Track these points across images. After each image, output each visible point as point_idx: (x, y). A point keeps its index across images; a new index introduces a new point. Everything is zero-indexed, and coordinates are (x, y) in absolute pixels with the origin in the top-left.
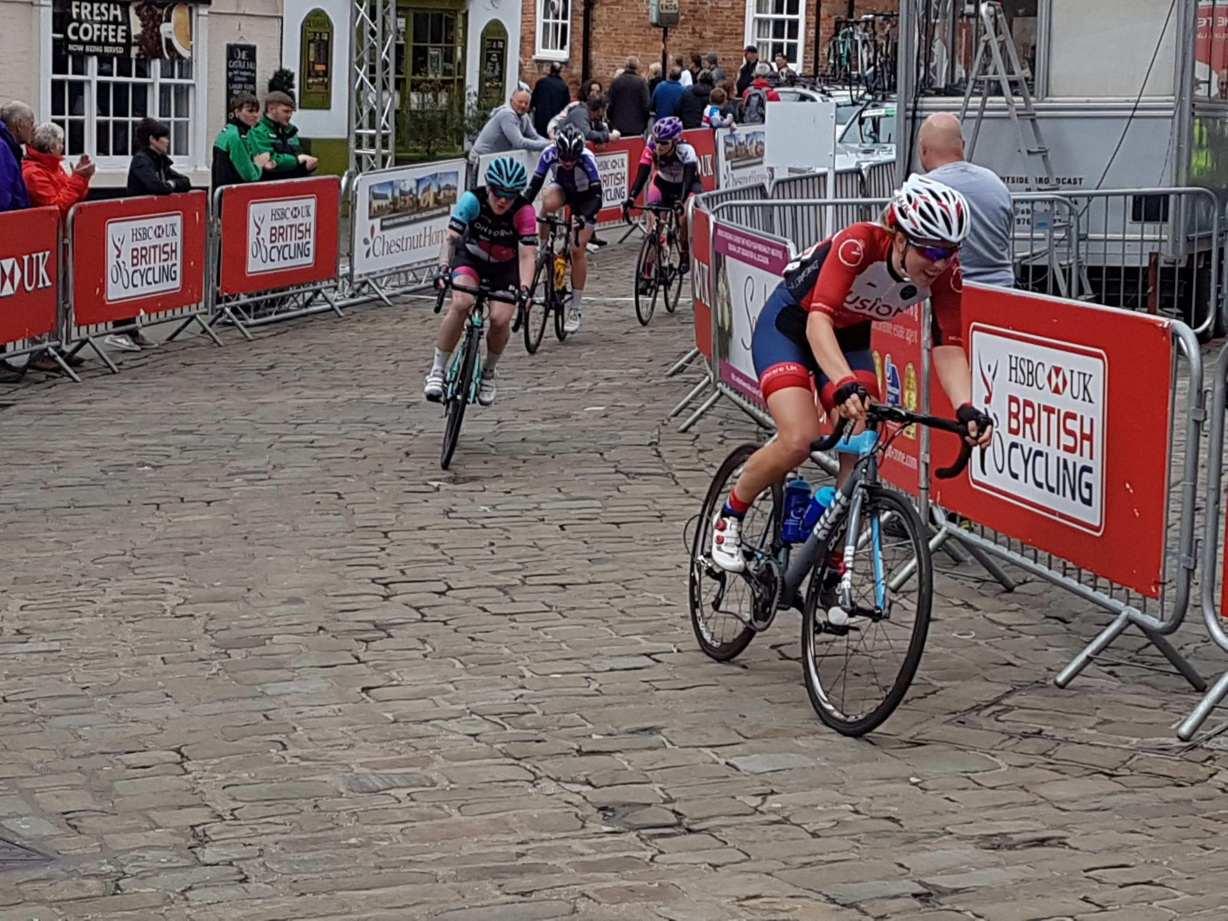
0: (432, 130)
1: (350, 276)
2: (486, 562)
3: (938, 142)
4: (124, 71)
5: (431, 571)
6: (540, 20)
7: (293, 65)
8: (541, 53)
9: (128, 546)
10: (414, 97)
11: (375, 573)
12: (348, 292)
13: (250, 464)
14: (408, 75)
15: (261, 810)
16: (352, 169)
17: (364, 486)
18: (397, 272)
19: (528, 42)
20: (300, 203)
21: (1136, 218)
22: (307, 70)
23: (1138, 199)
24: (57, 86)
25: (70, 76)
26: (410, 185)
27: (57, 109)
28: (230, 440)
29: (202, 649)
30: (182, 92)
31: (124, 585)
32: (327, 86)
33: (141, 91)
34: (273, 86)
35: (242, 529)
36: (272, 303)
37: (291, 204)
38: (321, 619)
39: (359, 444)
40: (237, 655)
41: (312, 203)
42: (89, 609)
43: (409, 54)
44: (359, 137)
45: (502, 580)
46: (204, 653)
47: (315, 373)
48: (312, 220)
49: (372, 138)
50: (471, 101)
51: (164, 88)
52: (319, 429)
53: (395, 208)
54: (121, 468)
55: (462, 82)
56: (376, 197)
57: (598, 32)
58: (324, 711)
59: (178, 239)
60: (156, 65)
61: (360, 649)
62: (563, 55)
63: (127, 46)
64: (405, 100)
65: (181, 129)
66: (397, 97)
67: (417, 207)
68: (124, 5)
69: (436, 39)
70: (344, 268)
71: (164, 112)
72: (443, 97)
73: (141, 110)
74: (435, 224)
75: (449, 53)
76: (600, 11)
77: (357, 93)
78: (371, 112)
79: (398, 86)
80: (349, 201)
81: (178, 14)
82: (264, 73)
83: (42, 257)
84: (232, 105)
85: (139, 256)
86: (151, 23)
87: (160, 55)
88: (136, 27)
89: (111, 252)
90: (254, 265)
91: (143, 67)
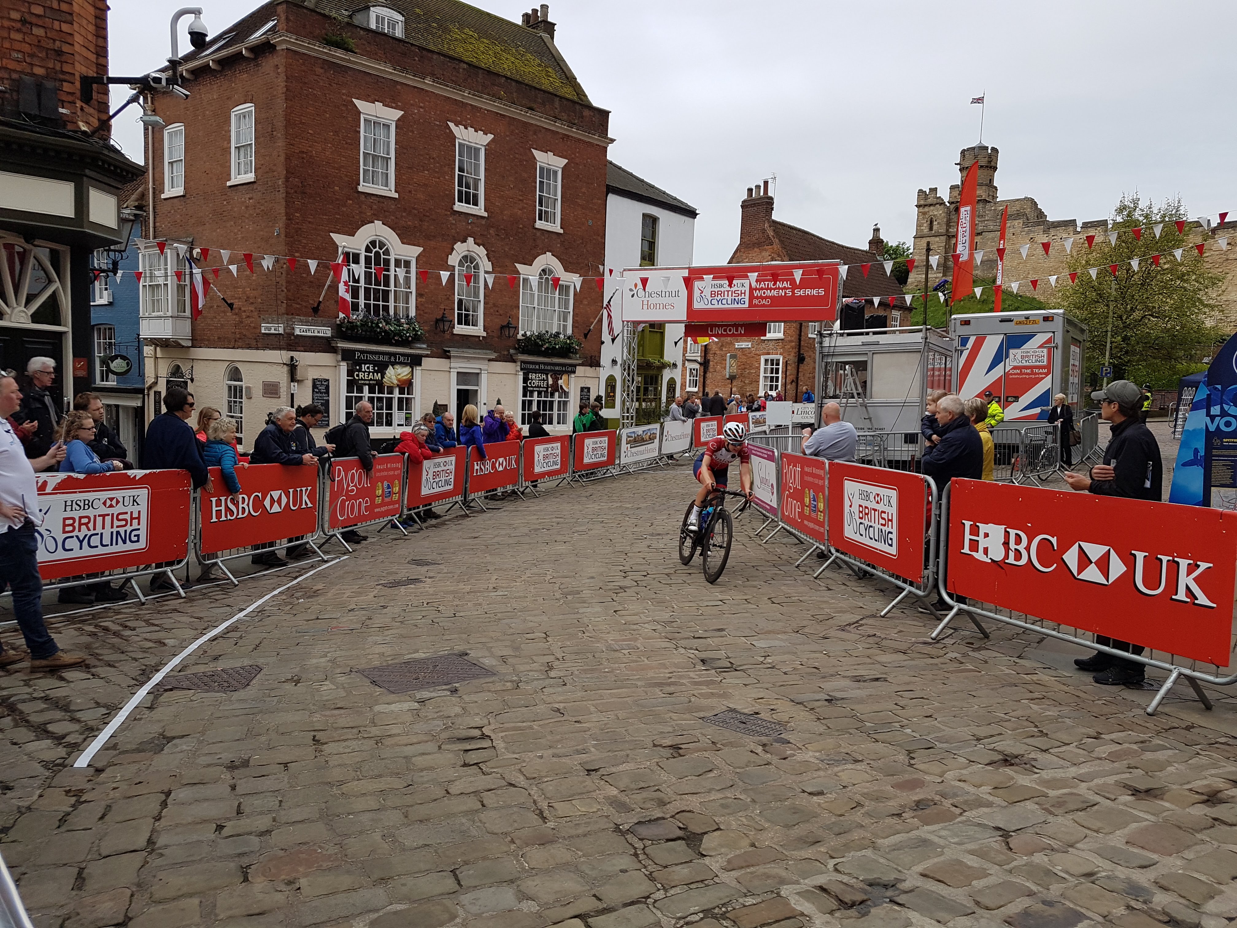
0: (650, 415)
1: (619, 464)
2: (663, 565)
3: (831, 414)
4: (546, 396)
5: (642, 568)
6: (688, 378)
7: (602, 393)
8: (688, 389)
9: (535, 557)
10: (643, 404)
12: (619, 469)
13: (581, 529)
14: (642, 397)
16: (621, 427)
17: (620, 536)
18: (635, 463)
19: (683, 386)
20: (602, 439)
21: (906, 442)
22: (608, 395)
23: (906, 435)
24: (524, 402)
25: (528, 398)
26: (640, 433)
29: (557, 595)
30: (565, 403)
31: (532, 571)
32: (614, 400)
33: (551, 403)
34: (595, 400)
35: (576, 552)
36: (592, 473)
37: (599, 439)
38: (601, 585)
39: (618, 522)
40: (570, 598)
41: (606, 439)
42: (520, 579)
43: (642, 389)
44: (623, 417)
46: (558, 597)
47: (606, 497)
48: (606, 445)
49: (628, 417)
50: (663, 405)
51: (559, 402)
53: (635, 441)
54: (536, 530)
55: (660, 399)
56: (629, 437)
57: (708, 382)
59: (559, 451)
60: (557, 394)
61: (614, 596)
62: (696, 390)
64: (640, 405)
65: (565, 416)
66: (637, 404)
67: (643, 440)
68: (547, 375)
69: (651, 384)
70: (617, 462)
71: (559, 410)
72: (653, 404)
73: (551, 409)
74: (650, 446)
75: (656, 389)
76: (709, 375)
77: (623, 402)
78: (628, 409)
79: (637, 400)
80: (620, 438)
81: (565, 377)
82: (593, 396)
83: (513, 457)
84: (581, 407)
85: (545, 457)
86: (556, 380)
87: (558, 391)
88: (550, 382)
89: (536, 456)
90: (586, 460)
91: (552, 395)
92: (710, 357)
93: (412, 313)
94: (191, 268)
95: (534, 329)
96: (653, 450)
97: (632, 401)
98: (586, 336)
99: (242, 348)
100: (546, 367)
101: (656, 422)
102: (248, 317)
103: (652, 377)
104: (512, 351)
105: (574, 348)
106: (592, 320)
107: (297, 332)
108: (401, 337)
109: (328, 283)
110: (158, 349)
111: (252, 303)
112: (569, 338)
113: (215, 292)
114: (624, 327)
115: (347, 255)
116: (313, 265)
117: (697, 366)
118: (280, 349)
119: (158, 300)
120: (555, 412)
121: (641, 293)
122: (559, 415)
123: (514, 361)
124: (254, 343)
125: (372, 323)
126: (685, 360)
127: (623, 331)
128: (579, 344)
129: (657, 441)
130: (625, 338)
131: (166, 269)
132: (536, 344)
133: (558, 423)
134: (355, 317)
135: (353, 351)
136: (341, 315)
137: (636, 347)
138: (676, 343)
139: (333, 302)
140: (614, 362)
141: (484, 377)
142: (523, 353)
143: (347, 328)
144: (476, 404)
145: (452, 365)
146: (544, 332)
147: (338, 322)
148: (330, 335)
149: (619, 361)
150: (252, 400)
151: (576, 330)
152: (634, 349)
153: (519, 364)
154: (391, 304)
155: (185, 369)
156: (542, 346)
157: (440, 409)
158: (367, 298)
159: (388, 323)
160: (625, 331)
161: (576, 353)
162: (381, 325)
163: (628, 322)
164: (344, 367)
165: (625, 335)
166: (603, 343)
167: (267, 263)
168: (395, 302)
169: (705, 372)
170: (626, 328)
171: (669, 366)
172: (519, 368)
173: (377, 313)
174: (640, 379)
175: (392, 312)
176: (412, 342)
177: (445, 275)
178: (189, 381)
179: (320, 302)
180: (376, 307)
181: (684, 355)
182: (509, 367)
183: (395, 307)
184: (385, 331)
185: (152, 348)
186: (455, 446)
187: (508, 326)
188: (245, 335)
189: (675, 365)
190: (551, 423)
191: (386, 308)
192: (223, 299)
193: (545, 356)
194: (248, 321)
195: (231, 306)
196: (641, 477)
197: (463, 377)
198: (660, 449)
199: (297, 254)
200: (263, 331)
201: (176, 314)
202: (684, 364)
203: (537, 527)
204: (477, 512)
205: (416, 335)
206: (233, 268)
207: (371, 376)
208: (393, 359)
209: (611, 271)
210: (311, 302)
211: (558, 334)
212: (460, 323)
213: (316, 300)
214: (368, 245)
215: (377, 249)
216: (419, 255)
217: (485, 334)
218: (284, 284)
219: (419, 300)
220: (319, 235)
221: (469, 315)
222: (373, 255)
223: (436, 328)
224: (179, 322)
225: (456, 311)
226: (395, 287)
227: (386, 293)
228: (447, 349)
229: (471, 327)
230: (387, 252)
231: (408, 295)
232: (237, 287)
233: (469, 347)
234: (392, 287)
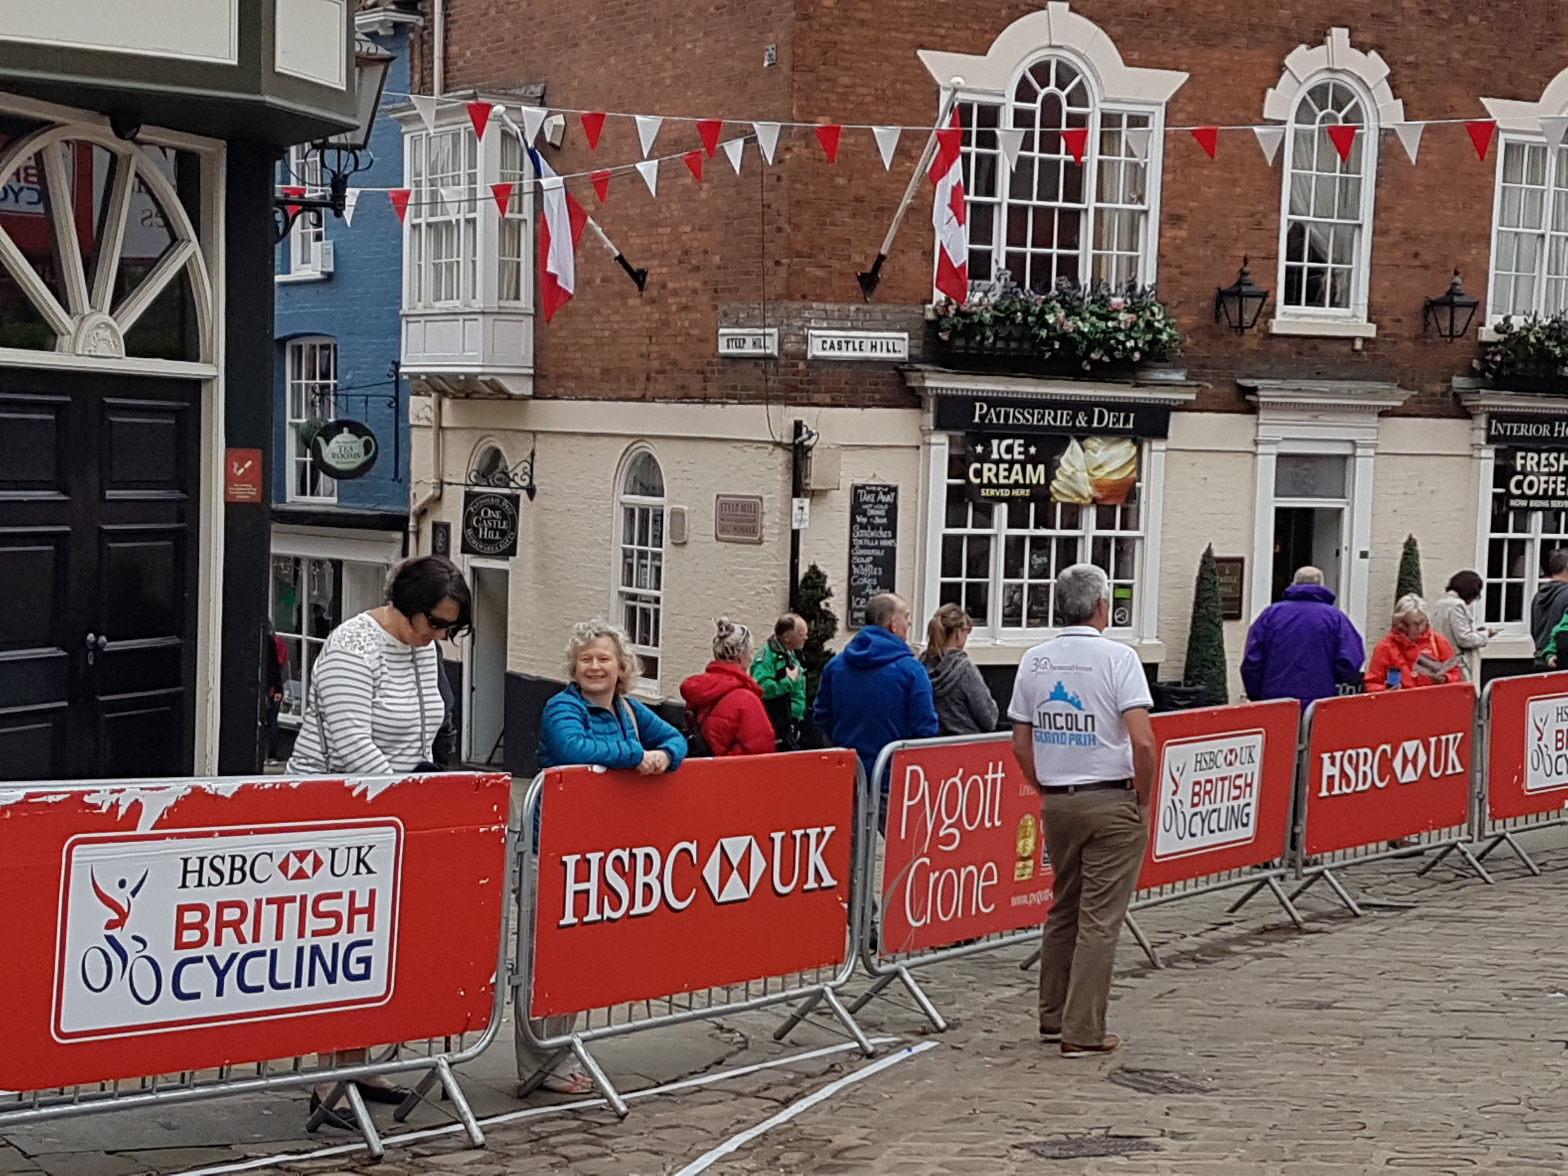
24: (1495, 543)
25: (1511, 534)
83: (1455, 739)
89: (1532, 734)
93: (1147, 277)
94: (538, 174)
95: (1542, 303)
99: (665, 398)
102: (685, 308)
104: (1459, 382)
107: (815, 350)
108: (1110, 351)
109: (907, 200)
110: (447, 403)
111: (697, 269)
113: (597, 239)
115: (963, 112)
118: (767, 399)
119: (449, 266)
123: (1465, 414)
124: (695, 385)
125: (1026, 312)
131: (472, 178)
132: (1544, 355)
134: (979, 295)
135: (967, 402)
136: (939, 296)
139: (918, 255)
141: (1364, 469)
142: (1498, 386)
143: (954, 332)
144: (1336, 557)
145: (1263, 432)
147: (930, 316)
148: (904, 355)
150: (686, 550)
153: (1483, 422)
154: (1085, 252)
155: (514, 461)
158: (1015, 237)
159: (1071, 311)
162: (1050, 319)
164: (940, 450)
168: (1097, 245)
172: (1481, 437)
173: (1041, 282)
175: (1085, 276)
176: (1141, 365)
178: (523, 494)
179: (881, 258)
180: (1042, 263)
182: (1450, 434)
183: (1097, 259)
184: (1064, 337)
185: (431, 401)
187: (1450, 301)
188: (674, 363)
191: (1069, 266)
192: (620, 258)
194: (684, 321)
195: (639, 277)
197: (1294, 470)
200: (723, 350)
201: (494, 304)
205: (1154, 342)
207: (1016, 475)
208: (1081, 421)
210: (857, 258)
212: (1292, 298)
213: (873, 252)
214: (1024, 79)
215: (1052, 88)
216: (1175, 98)
217: (1371, 331)
218: (784, 209)
219: (1169, 234)
220: (887, 58)
221: (1321, 272)
222: (1037, 106)
223: (1217, 317)
224: (503, 326)
225: (1283, 263)
226: (1100, 198)
227: (1071, 219)
228: (1248, 383)
229: (1327, 310)
230: (1080, 96)
231: (1134, 221)
232: (657, 225)
233: (1319, 375)
234: (1090, 202)
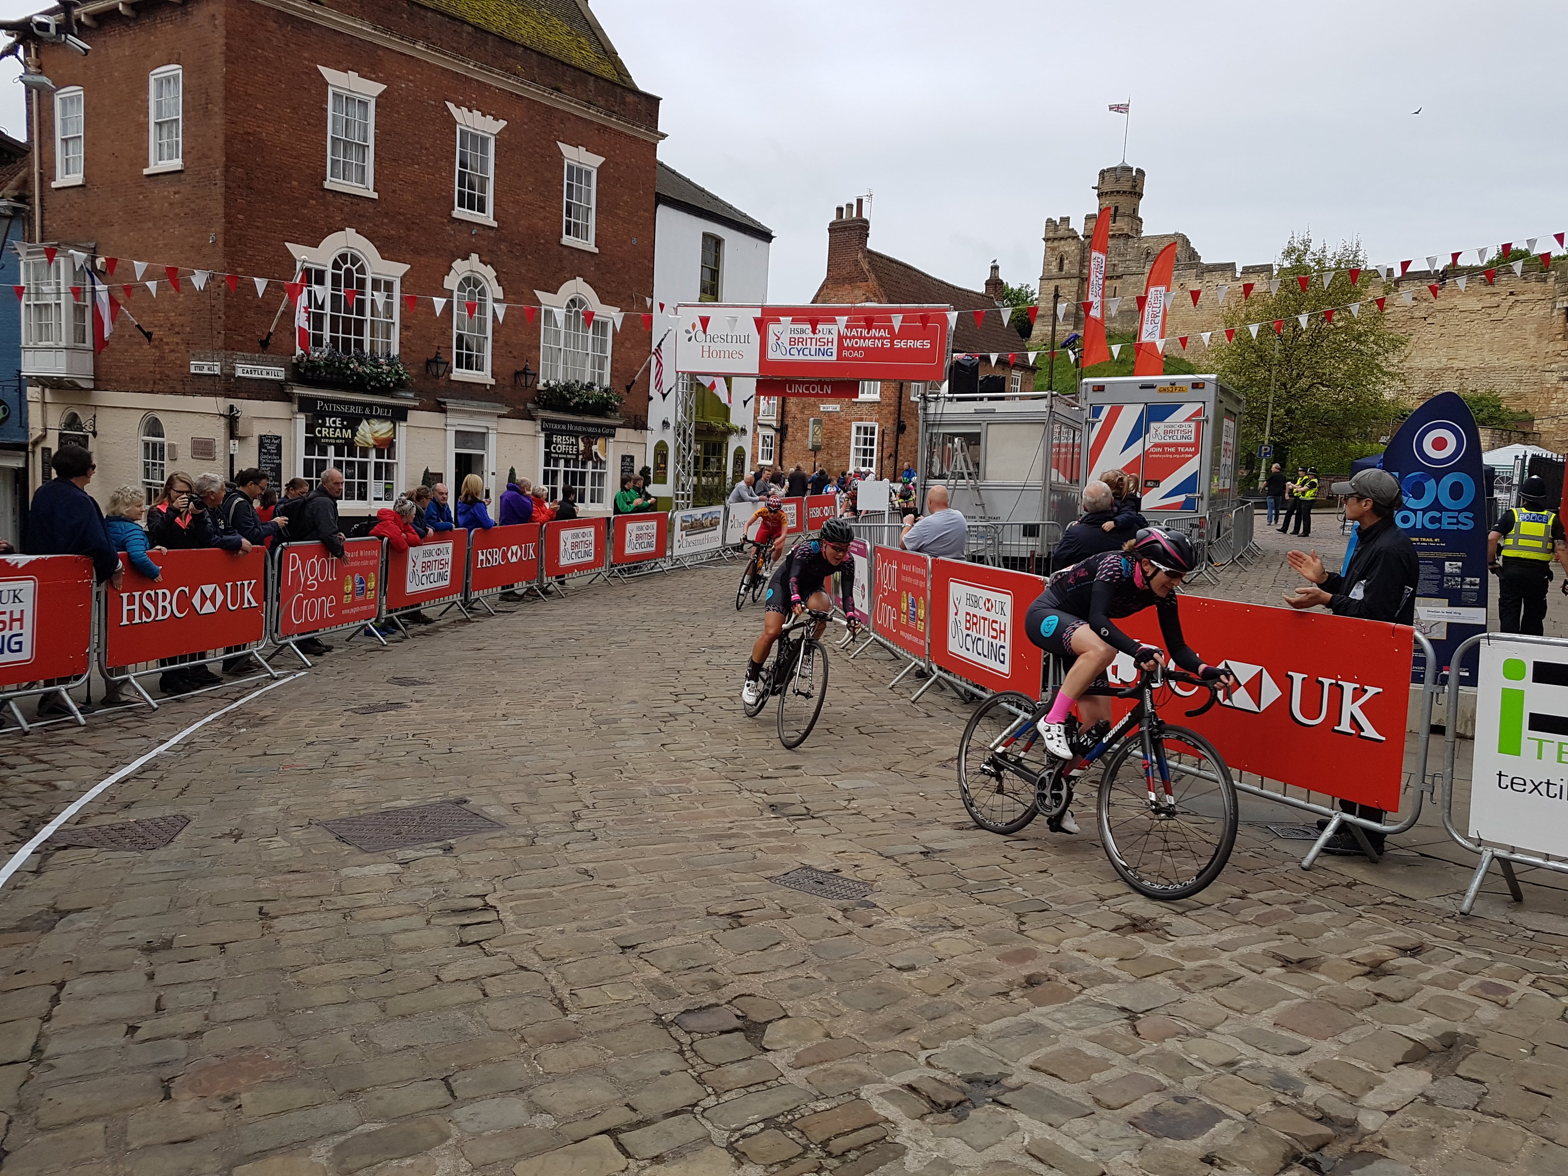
0: (711, 494)
1: (671, 557)
2: (725, 685)
3: (937, 499)
4: (575, 466)
5: (698, 689)
6: (760, 447)
7: (650, 464)
8: (761, 462)
9: (559, 676)
10: (704, 480)
11: (672, 690)
12: (670, 563)
13: (620, 639)
14: (701, 470)
15: (607, 804)
16: (674, 508)
17: (671, 649)
18: (692, 555)
19: (754, 457)
20: (649, 524)
21: (1025, 535)
22: (657, 466)
23: (1025, 526)
24: (546, 473)
25: (552, 468)
26: (699, 516)
27: (545, 482)
28: (612, 628)
29: (588, 725)
30: (601, 475)
31: (555, 694)
32: (665, 474)
33: (583, 475)
34: (641, 473)
35: (613, 669)
36: (636, 568)
37: (646, 524)
38: (645, 711)
39: (669, 631)
40: (604, 727)
41: (655, 523)
42: (539, 704)
43: (702, 461)
44: (677, 495)
45: (730, 694)
46: (589, 727)
47: (653, 599)
48: (655, 531)
49: (683, 496)
51: (593, 474)
52: (652, 624)
53: (692, 527)
54: (561, 640)
55: (725, 473)
56: (684, 521)
57: (786, 453)
58: (642, 755)
59: (592, 538)
60: (590, 463)
61: (662, 726)
62: (770, 463)
63: (577, 455)
64: (699, 480)
65: (600, 491)
66: (695, 479)
67: (702, 526)
68: (577, 438)
69: (714, 454)
70: (669, 553)
71: (593, 484)
72: (716, 480)
73: (583, 483)
74: (711, 534)
75: (719, 461)
76: (787, 444)
77: (677, 477)
78: (683, 485)
79: (696, 474)
80: (672, 523)
81: (600, 441)
82: (638, 468)
83: (531, 545)
84: (624, 482)
85: (574, 545)
86: (589, 445)
87: (592, 459)
88: (582, 447)
89: (562, 544)
90: (628, 551)
91: (584, 464)
92: (789, 421)
93: (395, 351)
94: (93, 283)
95: (560, 377)
96: (715, 539)
97: (689, 475)
98: (628, 389)
99: (164, 392)
100: (576, 428)
101: (720, 503)
102: (172, 351)
103: (714, 445)
104: (529, 405)
105: (613, 404)
106: (636, 368)
107: (239, 373)
108: (379, 382)
109: (281, 310)
110: (47, 391)
111: (178, 333)
112: (606, 391)
113: (126, 316)
114: (678, 379)
115: (307, 272)
116: (261, 284)
117: (772, 433)
118: (216, 395)
119: (47, 325)
120: (588, 487)
121: (700, 335)
122: (593, 491)
123: (533, 419)
124: (179, 387)
125: (340, 362)
126: (757, 424)
127: (677, 385)
128: (620, 400)
129: (720, 527)
130: (680, 394)
131: (58, 284)
132: (563, 397)
133: (592, 501)
134: (317, 354)
135: (314, 400)
136: (299, 352)
137: (693, 406)
138: (745, 403)
139: (288, 333)
140: (666, 424)
141: (492, 439)
142: (545, 408)
143: (306, 369)
144: (481, 475)
145: (449, 421)
146: (573, 381)
147: (294, 361)
148: (282, 378)
149: (672, 424)
150: (178, 463)
151: (615, 381)
152: (691, 408)
153: (539, 422)
154: (367, 338)
155: (84, 418)
156: (570, 400)
157: (431, 478)
158: (334, 329)
159: (361, 363)
160: (680, 385)
161: (615, 411)
162: (352, 366)
163: (683, 373)
164: (301, 421)
165: (680, 389)
166: (651, 399)
167: (199, 280)
168: (372, 336)
169: (782, 441)
170: (680, 381)
171: (736, 431)
172: (539, 428)
173: (347, 349)
174: (699, 447)
175: (367, 349)
176: (393, 389)
177: (439, 303)
178: (90, 435)
179: (270, 334)
180: (347, 342)
181: (755, 418)
182: (527, 426)
183: (372, 342)
184: (358, 374)
185: (39, 390)
186: (451, 528)
187: (525, 372)
188: (168, 376)
189: (744, 431)
190: (582, 501)
191: (359, 344)
192: (138, 326)
193: (573, 414)
194: (172, 357)
195: (149, 335)
196: (699, 573)
197: (462, 437)
198: (724, 538)
199: (239, 270)
200: (193, 371)
201: (72, 344)
202: (755, 430)
203: (563, 636)
204: (482, 615)
205: (399, 379)
206: (152, 285)
207: (338, 434)
208: (367, 411)
209: (662, 306)
210: (258, 333)
211: (592, 384)
212: (459, 365)
213: (266, 331)
214: (335, 261)
215: (349, 265)
216: (405, 275)
217: (493, 382)
218: (222, 308)
219: (404, 333)
220: (270, 245)
221: (471, 356)
222: (342, 272)
223: (427, 371)
224: (77, 355)
225: (455, 350)
226: (372, 315)
227: (360, 324)
228: (442, 400)
229: (474, 372)
230: (362, 270)
231: (389, 326)
232: (157, 311)
233: (472, 399)
234: (368, 316)
